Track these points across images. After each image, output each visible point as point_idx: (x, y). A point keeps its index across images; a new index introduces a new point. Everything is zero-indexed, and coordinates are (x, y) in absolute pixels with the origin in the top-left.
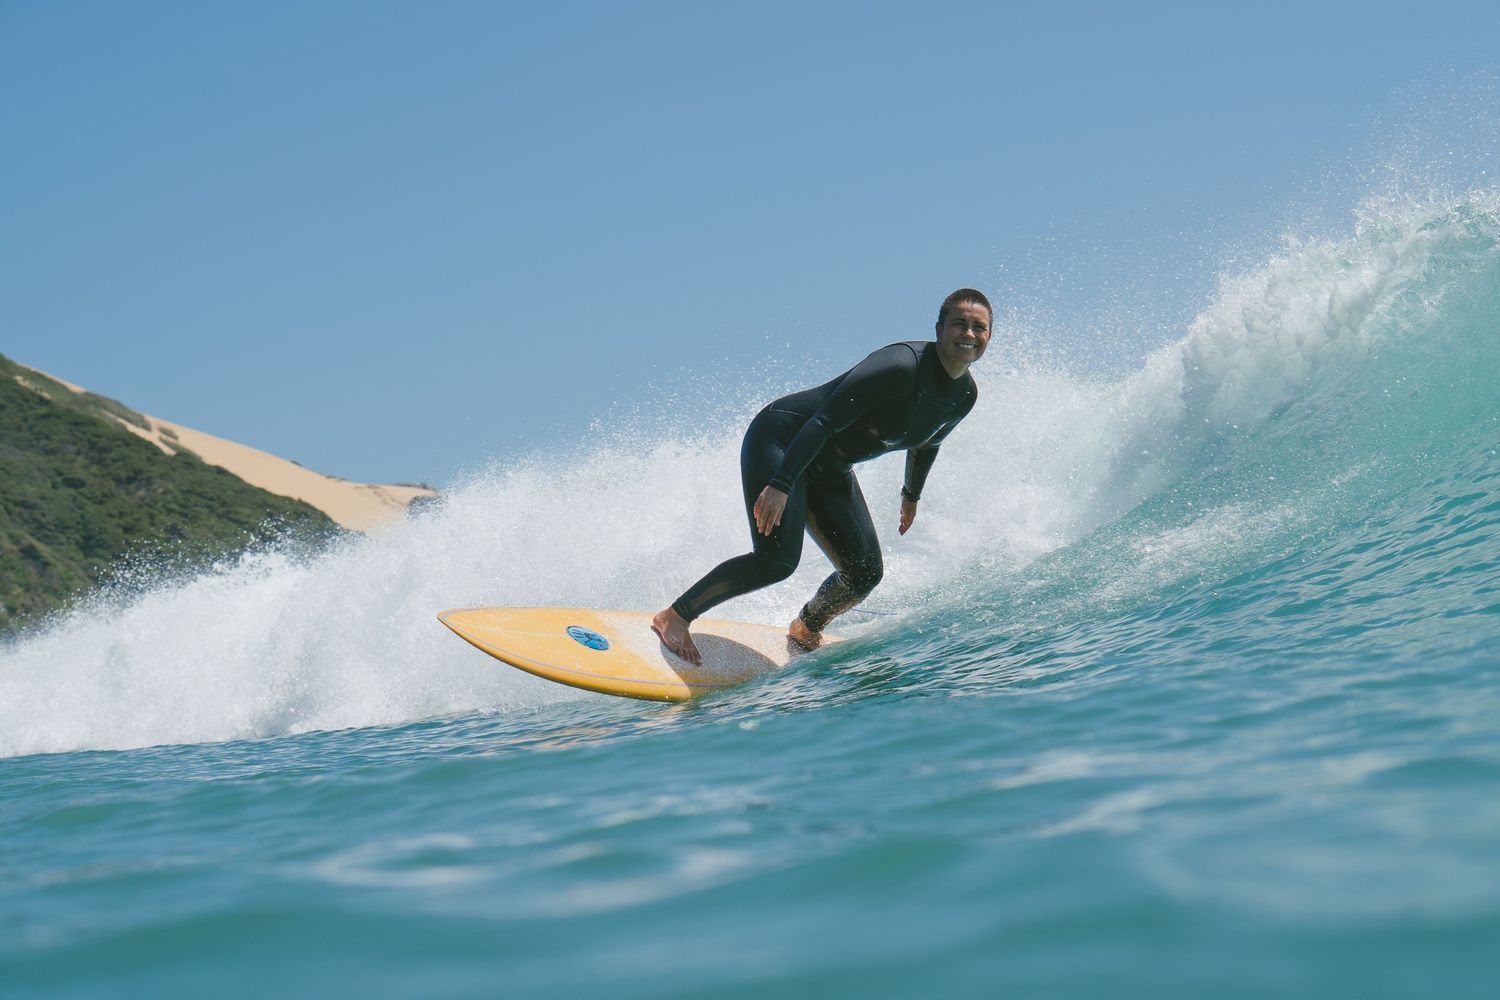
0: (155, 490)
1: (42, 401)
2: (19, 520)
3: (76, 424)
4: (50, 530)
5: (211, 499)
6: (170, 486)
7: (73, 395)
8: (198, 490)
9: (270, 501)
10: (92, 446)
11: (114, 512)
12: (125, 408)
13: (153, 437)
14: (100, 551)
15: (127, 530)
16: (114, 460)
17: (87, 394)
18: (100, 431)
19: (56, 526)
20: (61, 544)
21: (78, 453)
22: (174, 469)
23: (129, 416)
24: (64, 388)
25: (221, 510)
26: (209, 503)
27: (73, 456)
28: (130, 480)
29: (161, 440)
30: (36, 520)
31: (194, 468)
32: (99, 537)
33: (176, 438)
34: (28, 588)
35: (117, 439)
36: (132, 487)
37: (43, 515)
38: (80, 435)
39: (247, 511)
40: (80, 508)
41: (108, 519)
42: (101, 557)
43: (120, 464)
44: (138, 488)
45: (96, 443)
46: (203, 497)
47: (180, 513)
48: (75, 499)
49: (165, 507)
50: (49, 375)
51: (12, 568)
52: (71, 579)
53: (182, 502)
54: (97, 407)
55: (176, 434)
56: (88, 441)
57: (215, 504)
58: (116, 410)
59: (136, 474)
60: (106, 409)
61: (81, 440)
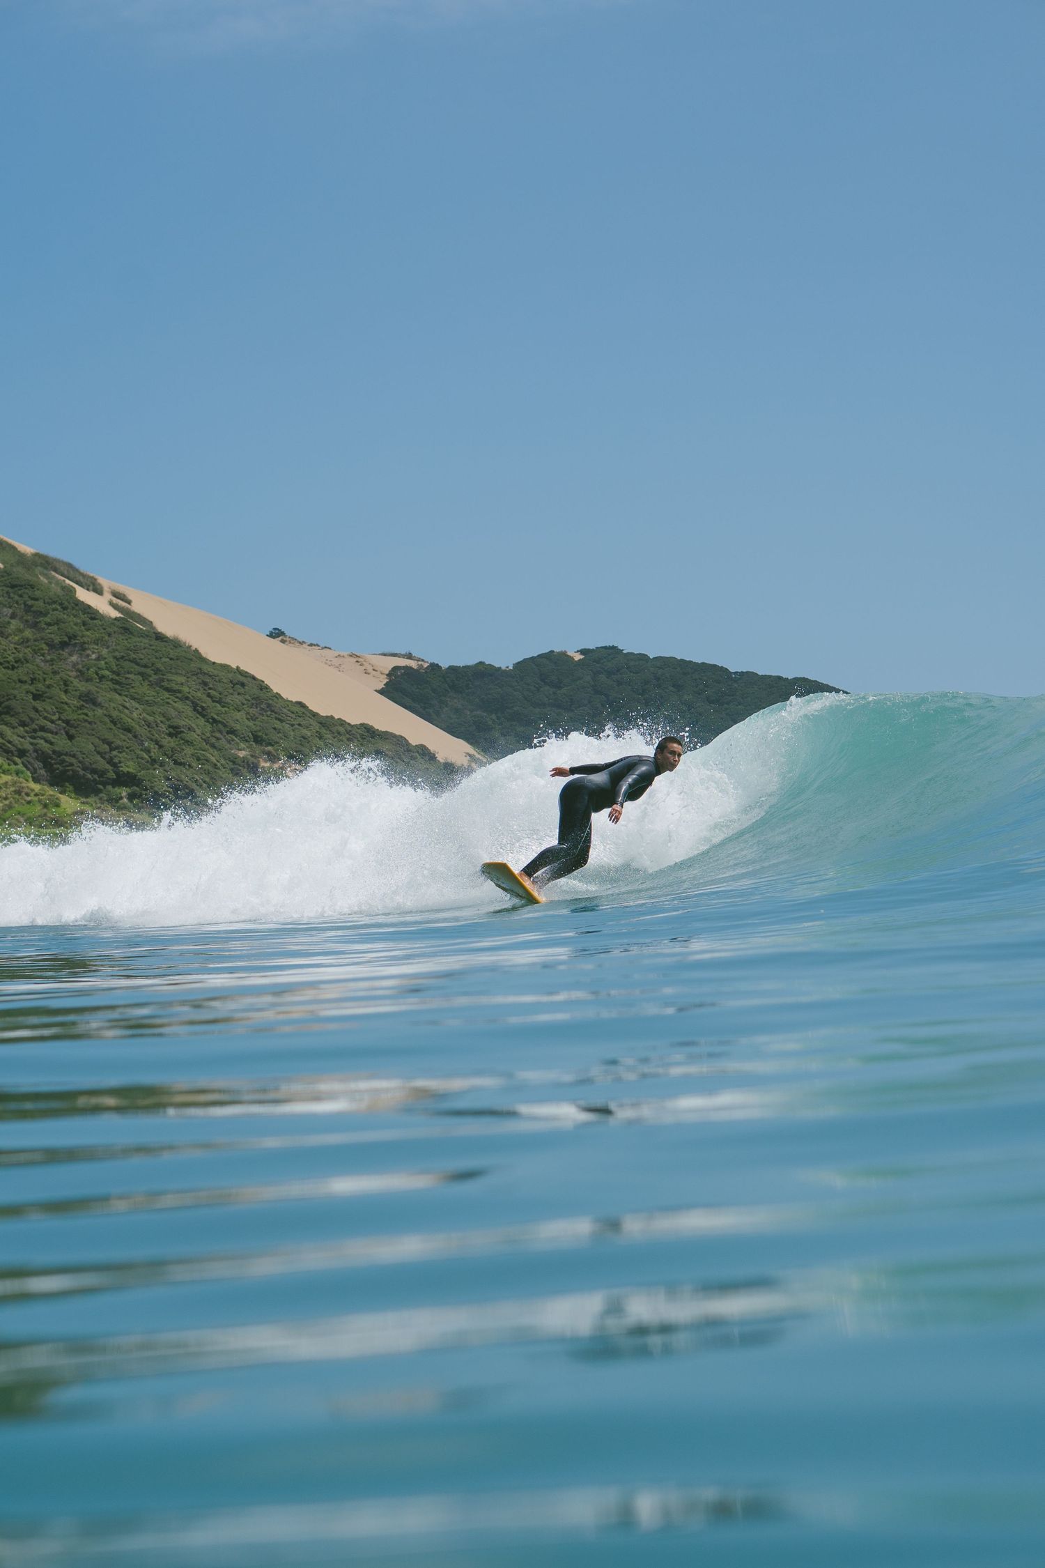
0: (88, 656)
3: (13, 586)
5: (146, 666)
6: (104, 651)
7: (22, 555)
8: (133, 656)
9: (205, 668)
10: (28, 609)
11: (25, 678)
12: (77, 570)
13: (101, 604)
14: (7, 718)
15: (36, 697)
16: (49, 624)
17: (36, 555)
18: (38, 594)
21: (13, 616)
22: (109, 635)
23: (81, 579)
24: (13, 548)
25: (154, 678)
26: (143, 670)
27: (7, 619)
28: (64, 645)
29: (111, 604)
31: (131, 633)
32: (6, 703)
33: (129, 602)
35: (55, 602)
36: (65, 653)
38: (16, 598)
39: (181, 679)
41: (19, 685)
42: (6, 724)
43: (55, 627)
44: (71, 655)
45: (32, 606)
46: (138, 664)
47: (112, 680)
49: (97, 674)
53: (115, 669)
54: (46, 568)
55: (130, 598)
56: (25, 603)
57: (149, 671)
58: (66, 572)
59: (70, 638)
60: (56, 570)
61: (17, 603)
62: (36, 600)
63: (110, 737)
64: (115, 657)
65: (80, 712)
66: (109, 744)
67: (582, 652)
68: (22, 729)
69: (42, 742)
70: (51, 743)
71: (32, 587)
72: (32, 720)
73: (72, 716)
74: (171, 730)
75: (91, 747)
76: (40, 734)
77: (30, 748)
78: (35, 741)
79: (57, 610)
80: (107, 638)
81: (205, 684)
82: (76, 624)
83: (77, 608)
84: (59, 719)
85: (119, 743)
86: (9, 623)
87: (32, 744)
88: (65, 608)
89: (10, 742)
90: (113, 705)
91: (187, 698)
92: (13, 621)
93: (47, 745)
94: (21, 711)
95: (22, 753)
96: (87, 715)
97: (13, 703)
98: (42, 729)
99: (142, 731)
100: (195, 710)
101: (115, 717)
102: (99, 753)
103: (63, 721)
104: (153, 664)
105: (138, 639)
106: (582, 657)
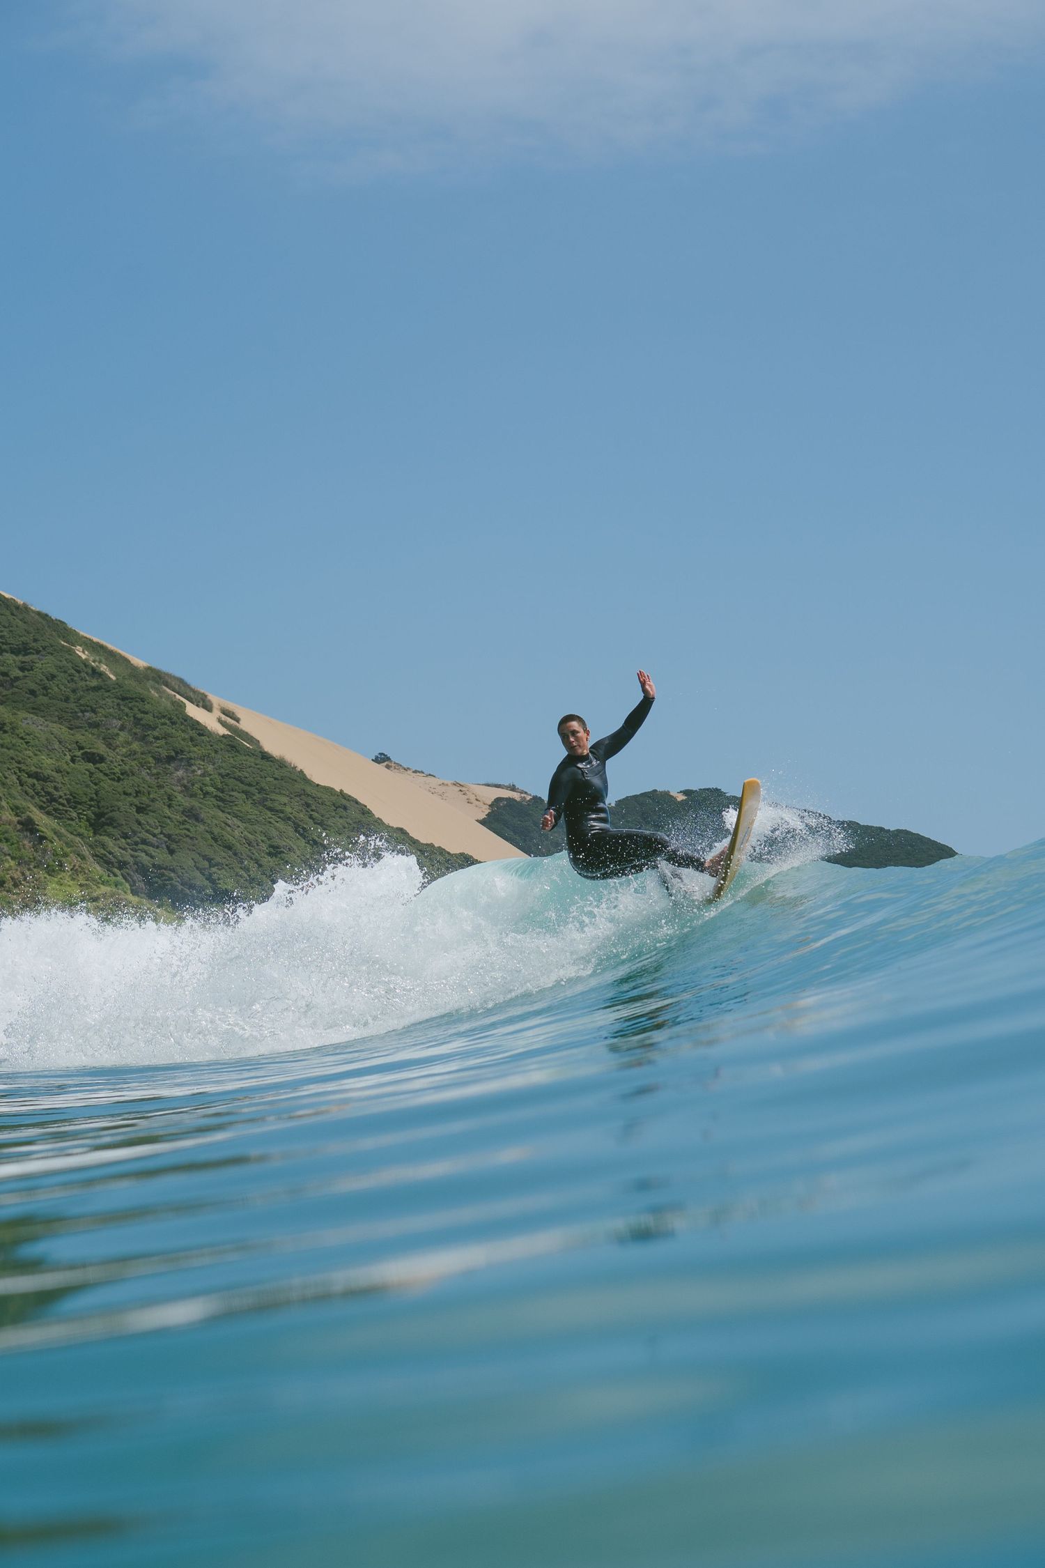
0: (194, 771)
1: (96, 673)
2: (31, 792)
3: (124, 699)
4: (63, 805)
5: (250, 785)
6: (210, 768)
7: (134, 668)
8: (238, 774)
9: (309, 789)
10: (137, 721)
11: (130, 791)
12: (188, 686)
13: (209, 721)
14: (110, 829)
15: (140, 810)
16: (157, 738)
17: (149, 668)
18: (147, 707)
19: (68, 801)
20: (72, 820)
21: (122, 728)
22: (216, 752)
23: (191, 694)
24: (127, 661)
25: (257, 797)
26: (246, 788)
27: (116, 731)
28: (170, 759)
29: (220, 721)
30: (48, 793)
31: (238, 752)
32: (110, 814)
33: (238, 720)
34: (21, 861)
35: (164, 717)
36: (171, 767)
37: (56, 788)
38: (127, 710)
39: (285, 800)
40: (96, 784)
41: (123, 797)
42: (109, 835)
43: (162, 742)
44: (177, 770)
45: (141, 719)
46: (242, 782)
47: (216, 796)
48: (91, 774)
49: (202, 790)
50: (110, 647)
51: (7, 840)
52: (66, 855)
53: (220, 786)
54: (158, 683)
55: (239, 716)
56: (134, 717)
57: (252, 789)
58: (177, 687)
59: (177, 753)
60: (167, 686)
61: (127, 715)
62: (147, 713)
63: (209, 852)
64: (220, 774)
65: (182, 827)
66: (209, 860)
67: (686, 792)
68: (123, 840)
69: (143, 854)
70: (152, 857)
71: (143, 700)
72: (134, 832)
73: (171, 829)
74: (272, 850)
75: (191, 863)
76: (141, 846)
77: (131, 860)
78: (136, 854)
79: (165, 724)
80: (213, 754)
81: (308, 805)
82: (184, 740)
83: (186, 723)
84: (161, 833)
85: (218, 859)
86: (118, 734)
87: (132, 856)
88: (173, 723)
89: (110, 853)
90: (215, 821)
91: (289, 819)
92: (121, 733)
93: (149, 858)
94: (124, 823)
95: (122, 865)
96: (188, 830)
97: (116, 815)
98: (144, 842)
99: (243, 849)
100: (296, 831)
101: (216, 833)
102: (197, 868)
103: (165, 836)
104: (257, 783)
105: (244, 758)
106: (684, 798)
